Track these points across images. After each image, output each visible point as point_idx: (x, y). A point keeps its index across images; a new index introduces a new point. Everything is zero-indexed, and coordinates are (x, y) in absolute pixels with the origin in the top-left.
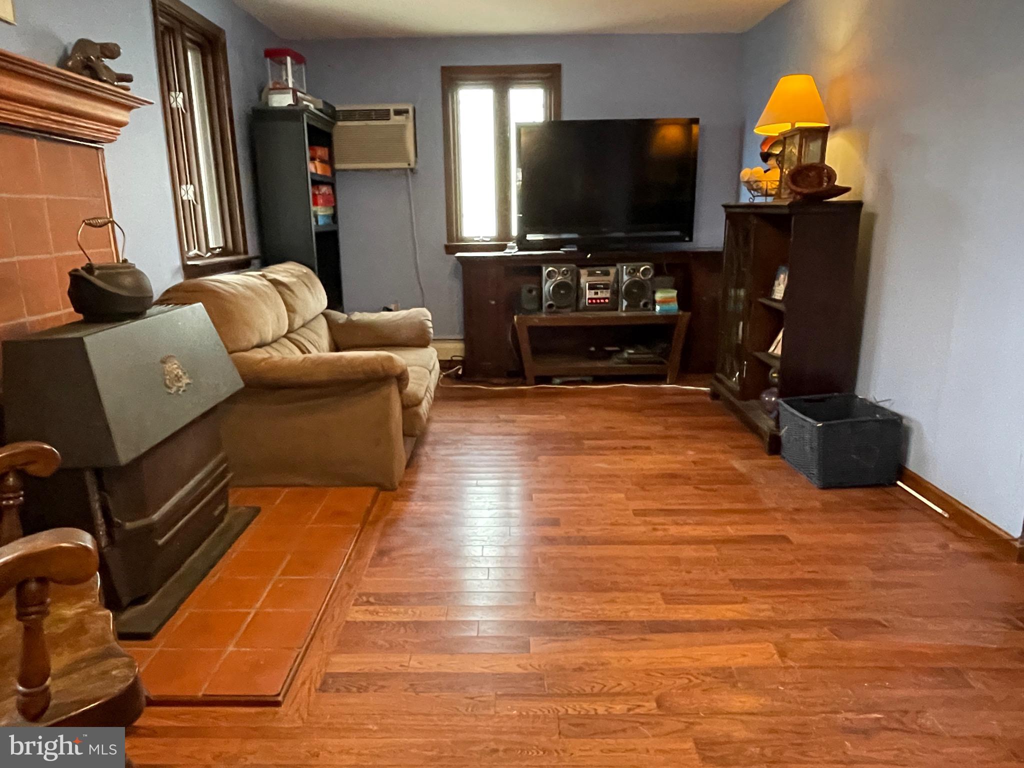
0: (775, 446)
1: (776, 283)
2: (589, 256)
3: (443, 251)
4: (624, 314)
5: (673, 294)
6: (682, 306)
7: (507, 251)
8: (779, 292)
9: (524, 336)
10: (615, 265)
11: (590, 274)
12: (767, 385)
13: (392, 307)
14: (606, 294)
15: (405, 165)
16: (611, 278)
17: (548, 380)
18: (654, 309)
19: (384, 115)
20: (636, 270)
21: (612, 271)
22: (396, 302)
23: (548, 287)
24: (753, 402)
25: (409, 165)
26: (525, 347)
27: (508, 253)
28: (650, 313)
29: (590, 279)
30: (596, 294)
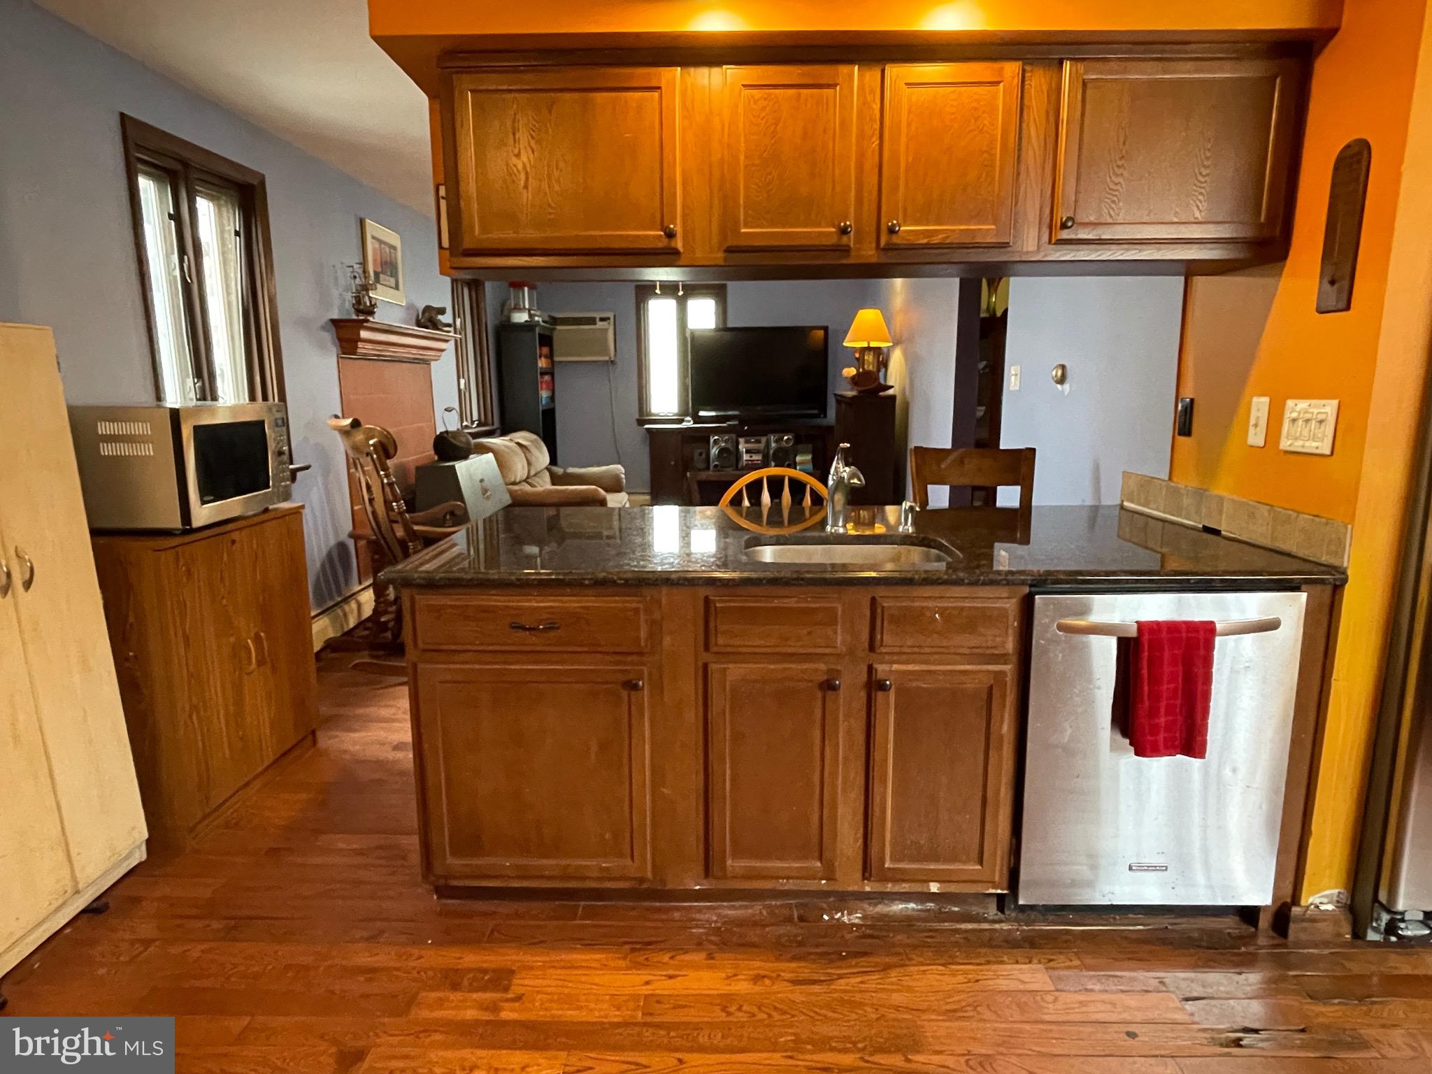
2: (746, 428)
3: (636, 423)
5: (809, 457)
9: (695, 488)
10: (766, 435)
11: (747, 442)
14: (758, 457)
15: (607, 358)
16: (762, 446)
19: (592, 321)
20: (781, 439)
21: (764, 439)
23: (714, 451)
25: (610, 358)
26: (695, 496)
27: (684, 425)
29: (747, 445)
30: (751, 457)
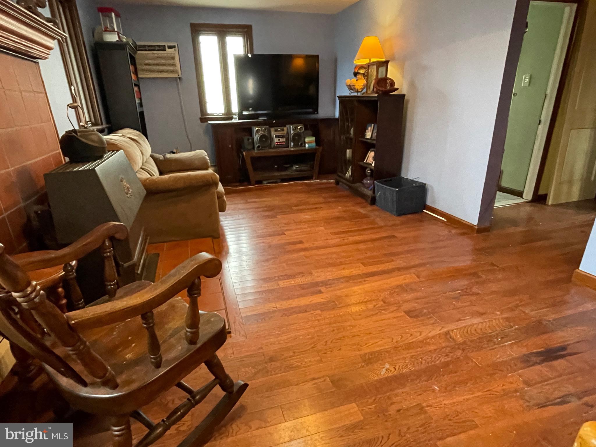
0: (373, 201)
1: (367, 131)
2: (274, 122)
3: (199, 121)
4: (292, 149)
5: (313, 139)
6: (317, 145)
7: (233, 120)
8: (368, 135)
9: (248, 162)
10: (285, 126)
11: (276, 131)
12: (364, 176)
13: (175, 151)
14: (284, 140)
15: (176, 76)
16: (285, 133)
17: (260, 182)
18: (305, 146)
19: (163, 48)
20: (296, 128)
21: (285, 129)
22: (177, 149)
23: (257, 137)
24: (358, 185)
25: (178, 75)
26: (250, 167)
28: (303, 148)
29: (276, 133)
30: (279, 140)
